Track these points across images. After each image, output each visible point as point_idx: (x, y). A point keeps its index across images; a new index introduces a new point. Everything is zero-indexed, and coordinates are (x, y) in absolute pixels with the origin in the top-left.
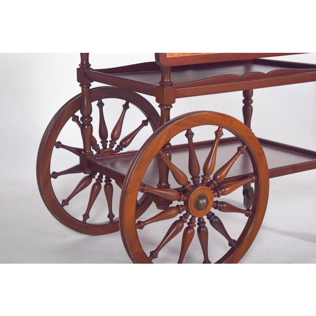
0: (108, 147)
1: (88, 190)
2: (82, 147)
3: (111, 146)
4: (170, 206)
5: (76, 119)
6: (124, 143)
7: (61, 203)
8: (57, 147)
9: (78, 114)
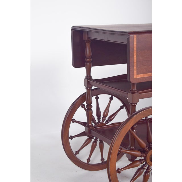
0: (101, 121)
1: (90, 145)
2: (86, 121)
3: (103, 121)
4: (136, 160)
5: (83, 106)
6: (110, 119)
7: (75, 153)
8: (73, 122)
9: (85, 103)
